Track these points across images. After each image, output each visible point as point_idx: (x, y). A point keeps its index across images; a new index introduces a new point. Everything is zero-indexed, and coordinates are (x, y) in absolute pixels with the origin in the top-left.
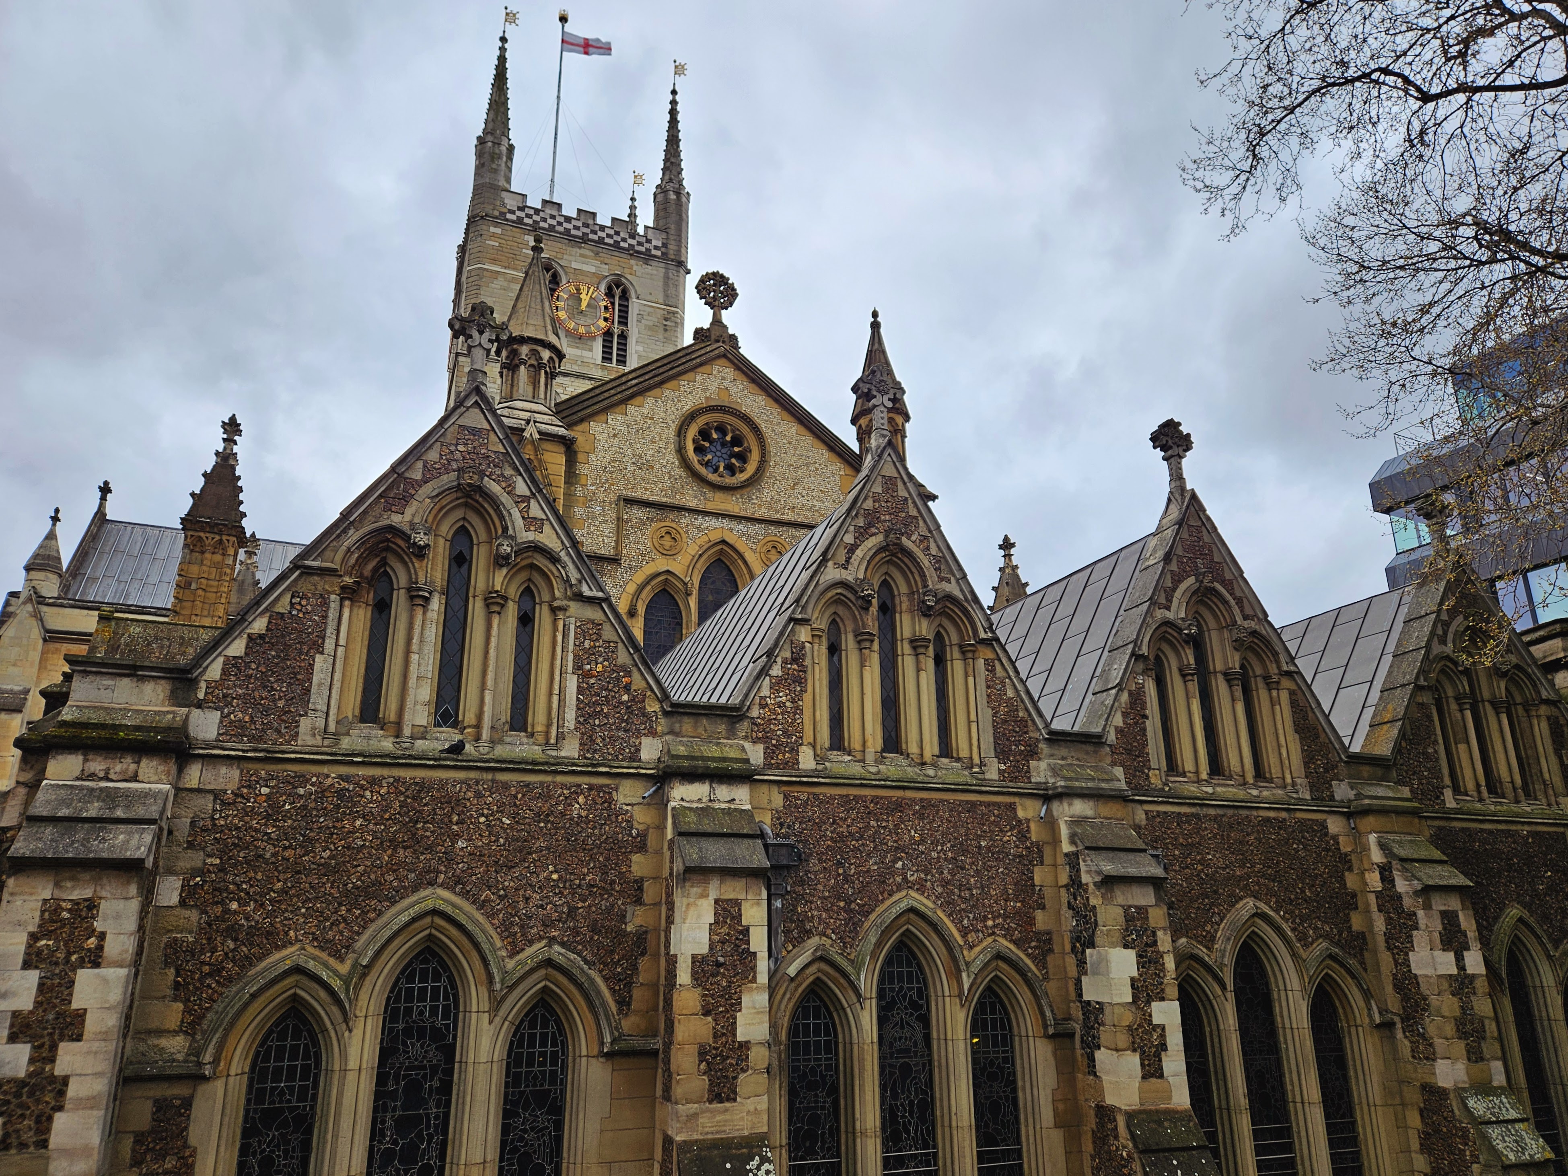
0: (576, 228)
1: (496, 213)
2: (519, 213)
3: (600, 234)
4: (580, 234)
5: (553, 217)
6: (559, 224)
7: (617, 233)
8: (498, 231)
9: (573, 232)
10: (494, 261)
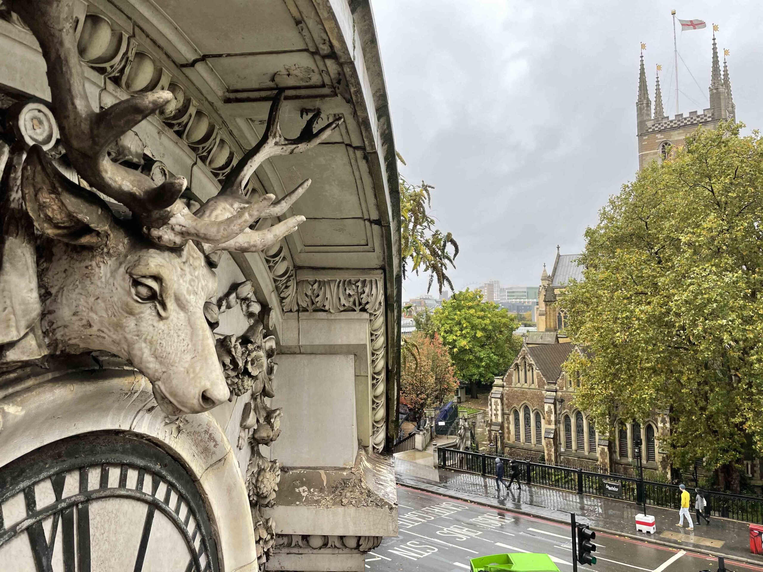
0: (675, 123)
1: (645, 132)
2: (653, 128)
3: (685, 122)
4: (676, 125)
5: (666, 123)
6: (668, 125)
7: (692, 118)
8: (646, 137)
9: (674, 126)
10: (646, 150)
